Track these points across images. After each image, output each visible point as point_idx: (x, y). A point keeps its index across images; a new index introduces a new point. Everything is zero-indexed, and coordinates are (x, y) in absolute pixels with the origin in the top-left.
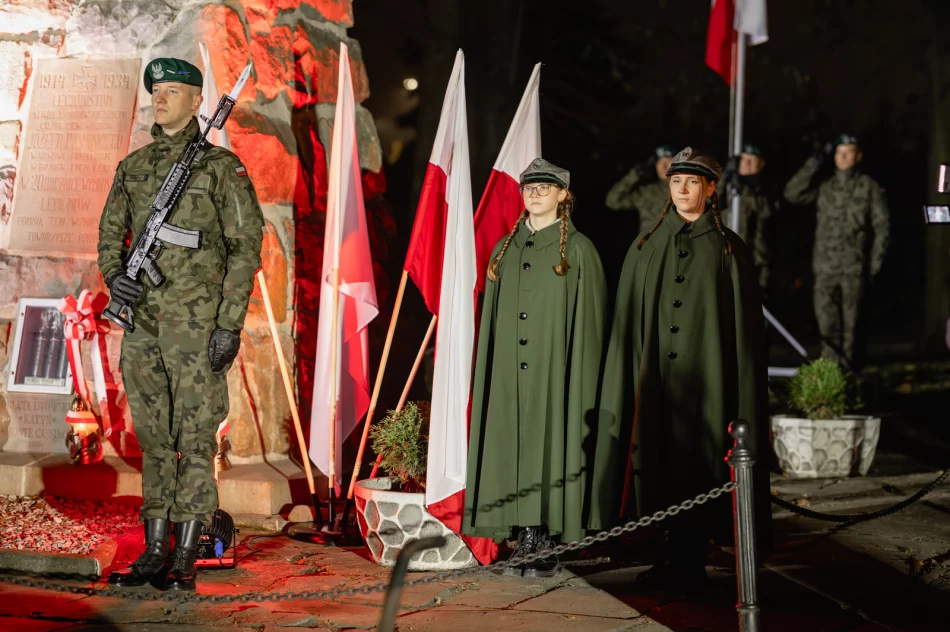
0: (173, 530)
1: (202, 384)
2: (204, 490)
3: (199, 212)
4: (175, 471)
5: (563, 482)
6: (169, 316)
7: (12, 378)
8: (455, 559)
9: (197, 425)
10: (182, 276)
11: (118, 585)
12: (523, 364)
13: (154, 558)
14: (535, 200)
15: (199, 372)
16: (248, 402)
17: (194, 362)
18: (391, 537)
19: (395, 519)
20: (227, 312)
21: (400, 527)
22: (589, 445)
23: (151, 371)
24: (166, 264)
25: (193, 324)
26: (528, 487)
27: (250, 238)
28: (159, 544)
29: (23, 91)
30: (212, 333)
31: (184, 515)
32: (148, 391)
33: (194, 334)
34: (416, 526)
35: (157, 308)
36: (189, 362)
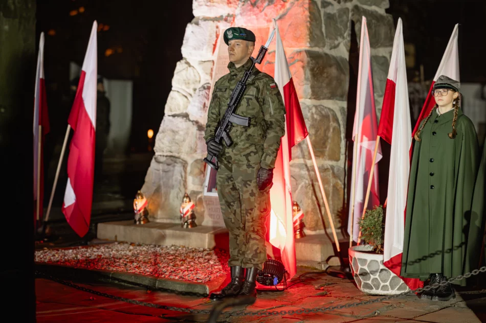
0: (243, 271)
1: (254, 197)
2: (258, 252)
3: (250, 107)
4: (245, 241)
5: (451, 250)
6: (237, 161)
7: (206, 189)
8: (398, 289)
9: (252, 218)
10: (242, 141)
11: (215, 300)
12: (432, 186)
13: (234, 286)
14: (440, 98)
15: (252, 190)
16: (316, 203)
17: (250, 185)
18: (365, 277)
19: (366, 268)
20: (265, 160)
21: (369, 272)
22: (465, 230)
23: (230, 190)
24: (234, 134)
25: (249, 166)
26: (434, 252)
27: (277, 121)
28: (237, 279)
29: (215, 46)
30: (259, 170)
31: (248, 265)
32: (230, 200)
33: (249, 171)
34: (377, 271)
35: (230, 157)
36: (247, 185)
